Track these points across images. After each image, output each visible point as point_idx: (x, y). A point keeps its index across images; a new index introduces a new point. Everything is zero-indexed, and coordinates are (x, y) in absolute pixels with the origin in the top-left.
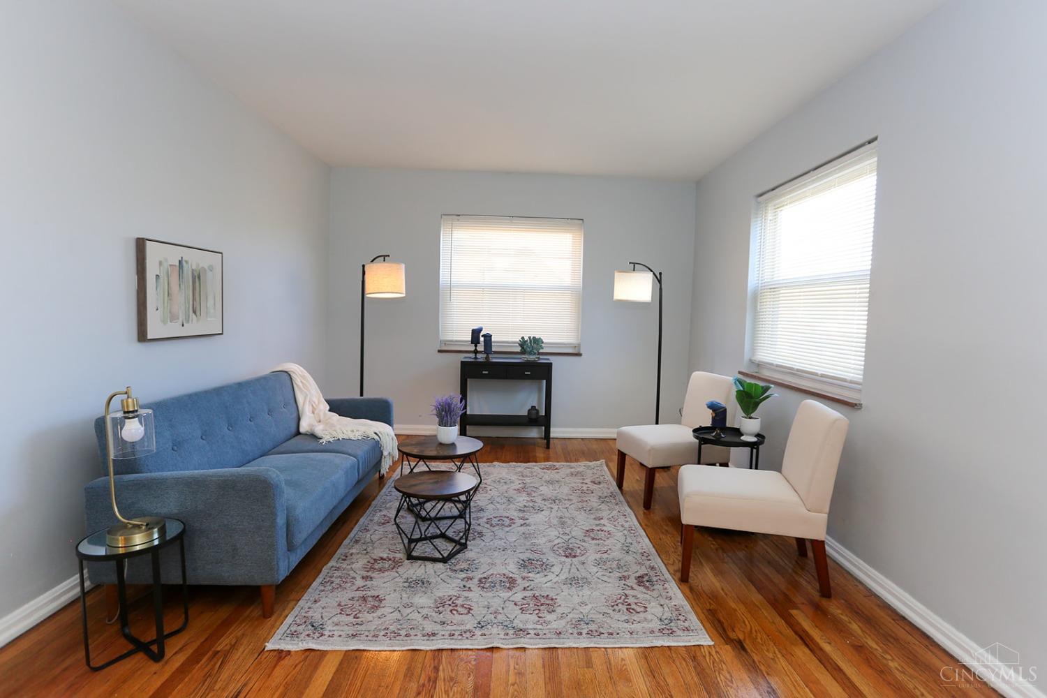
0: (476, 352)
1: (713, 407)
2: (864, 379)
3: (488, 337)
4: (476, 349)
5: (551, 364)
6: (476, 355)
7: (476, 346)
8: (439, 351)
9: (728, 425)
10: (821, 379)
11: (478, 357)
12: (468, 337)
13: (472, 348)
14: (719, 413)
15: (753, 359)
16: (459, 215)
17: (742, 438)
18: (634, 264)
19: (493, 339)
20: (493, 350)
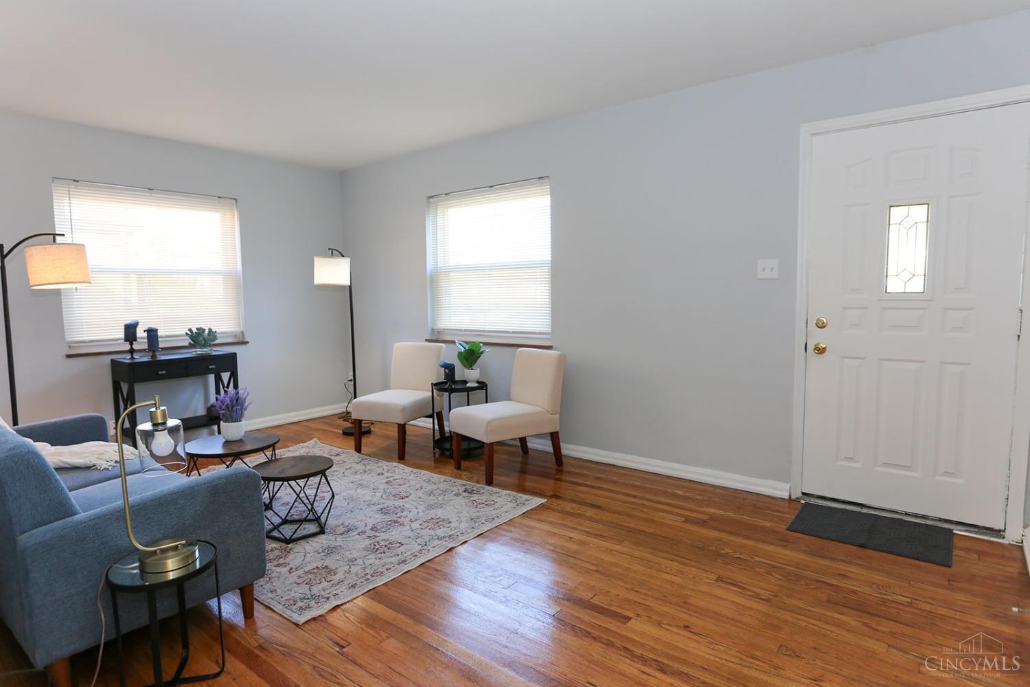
0: (132, 351)
1: (446, 366)
2: (552, 331)
3: (152, 333)
4: (132, 348)
5: (235, 354)
6: (132, 355)
7: (131, 344)
8: (69, 356)
9: (457, 378)
10: (513, 335)
11: (135, 356)
12: (121, 334)
13: (127, 347)
14: (449, 369)
15: (434, 328)
16: (77, 181)
17: (468, 385)
18: (332, 249)
19: (159, 334)
20: (161, 346)
